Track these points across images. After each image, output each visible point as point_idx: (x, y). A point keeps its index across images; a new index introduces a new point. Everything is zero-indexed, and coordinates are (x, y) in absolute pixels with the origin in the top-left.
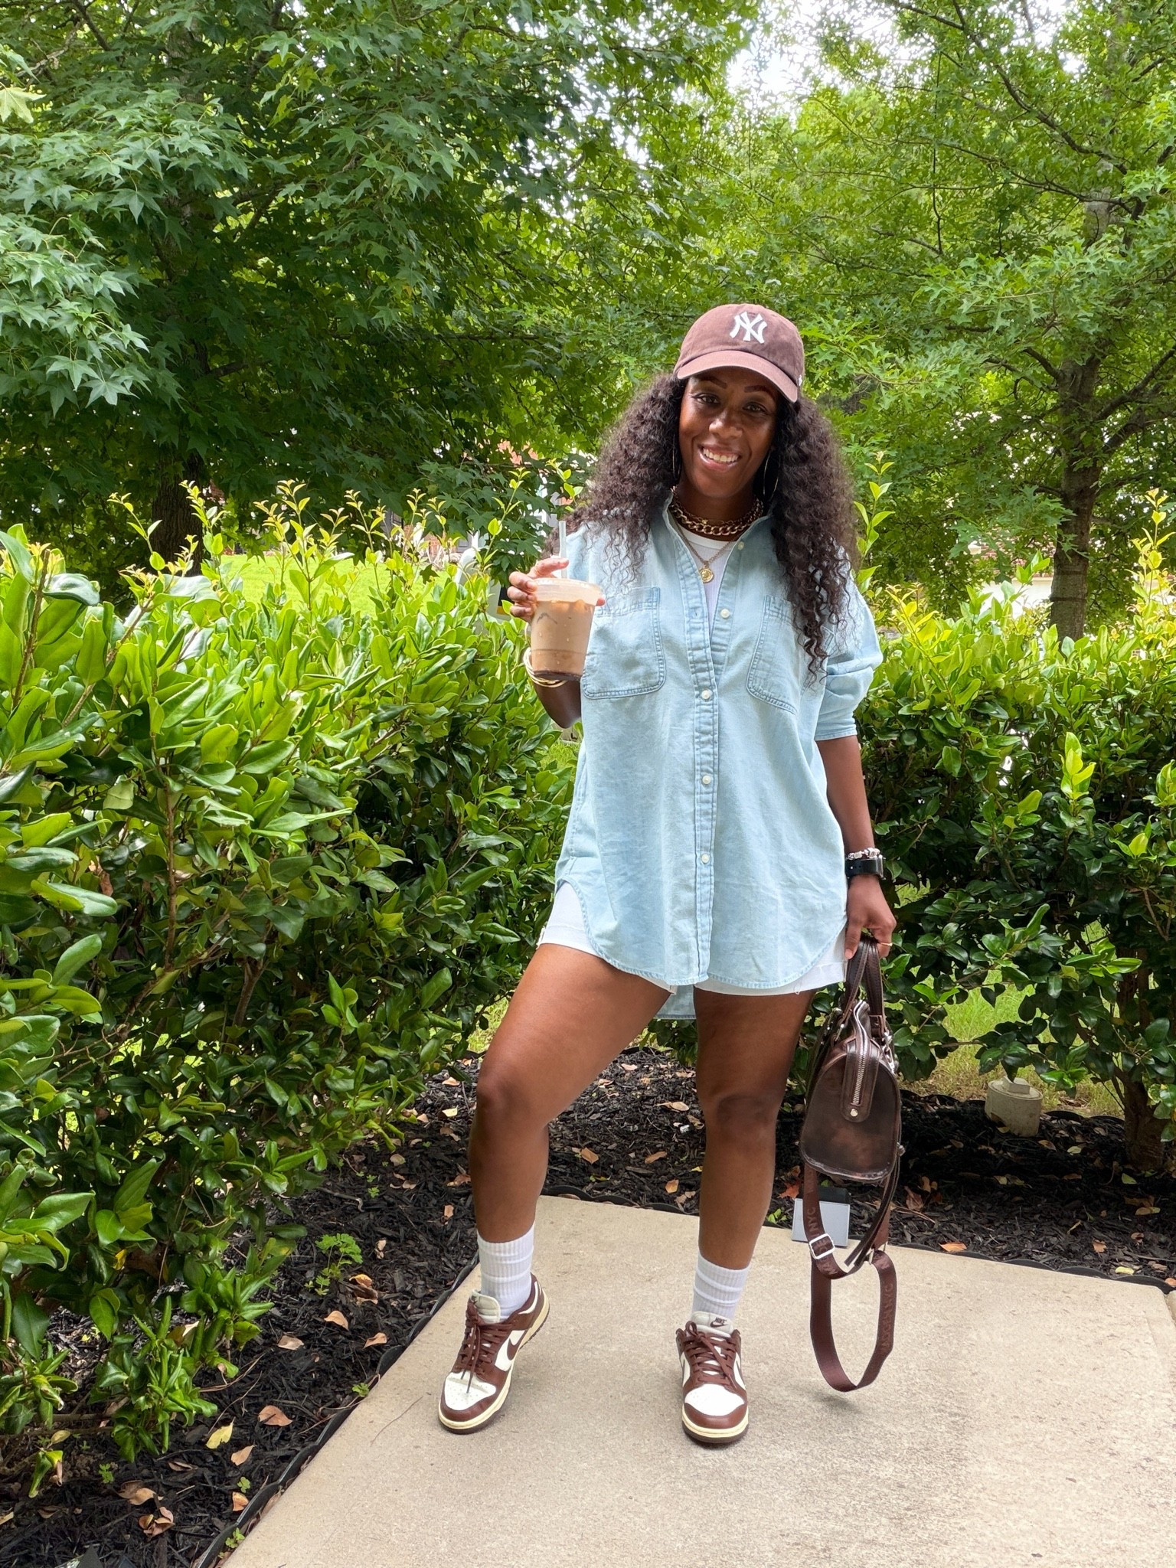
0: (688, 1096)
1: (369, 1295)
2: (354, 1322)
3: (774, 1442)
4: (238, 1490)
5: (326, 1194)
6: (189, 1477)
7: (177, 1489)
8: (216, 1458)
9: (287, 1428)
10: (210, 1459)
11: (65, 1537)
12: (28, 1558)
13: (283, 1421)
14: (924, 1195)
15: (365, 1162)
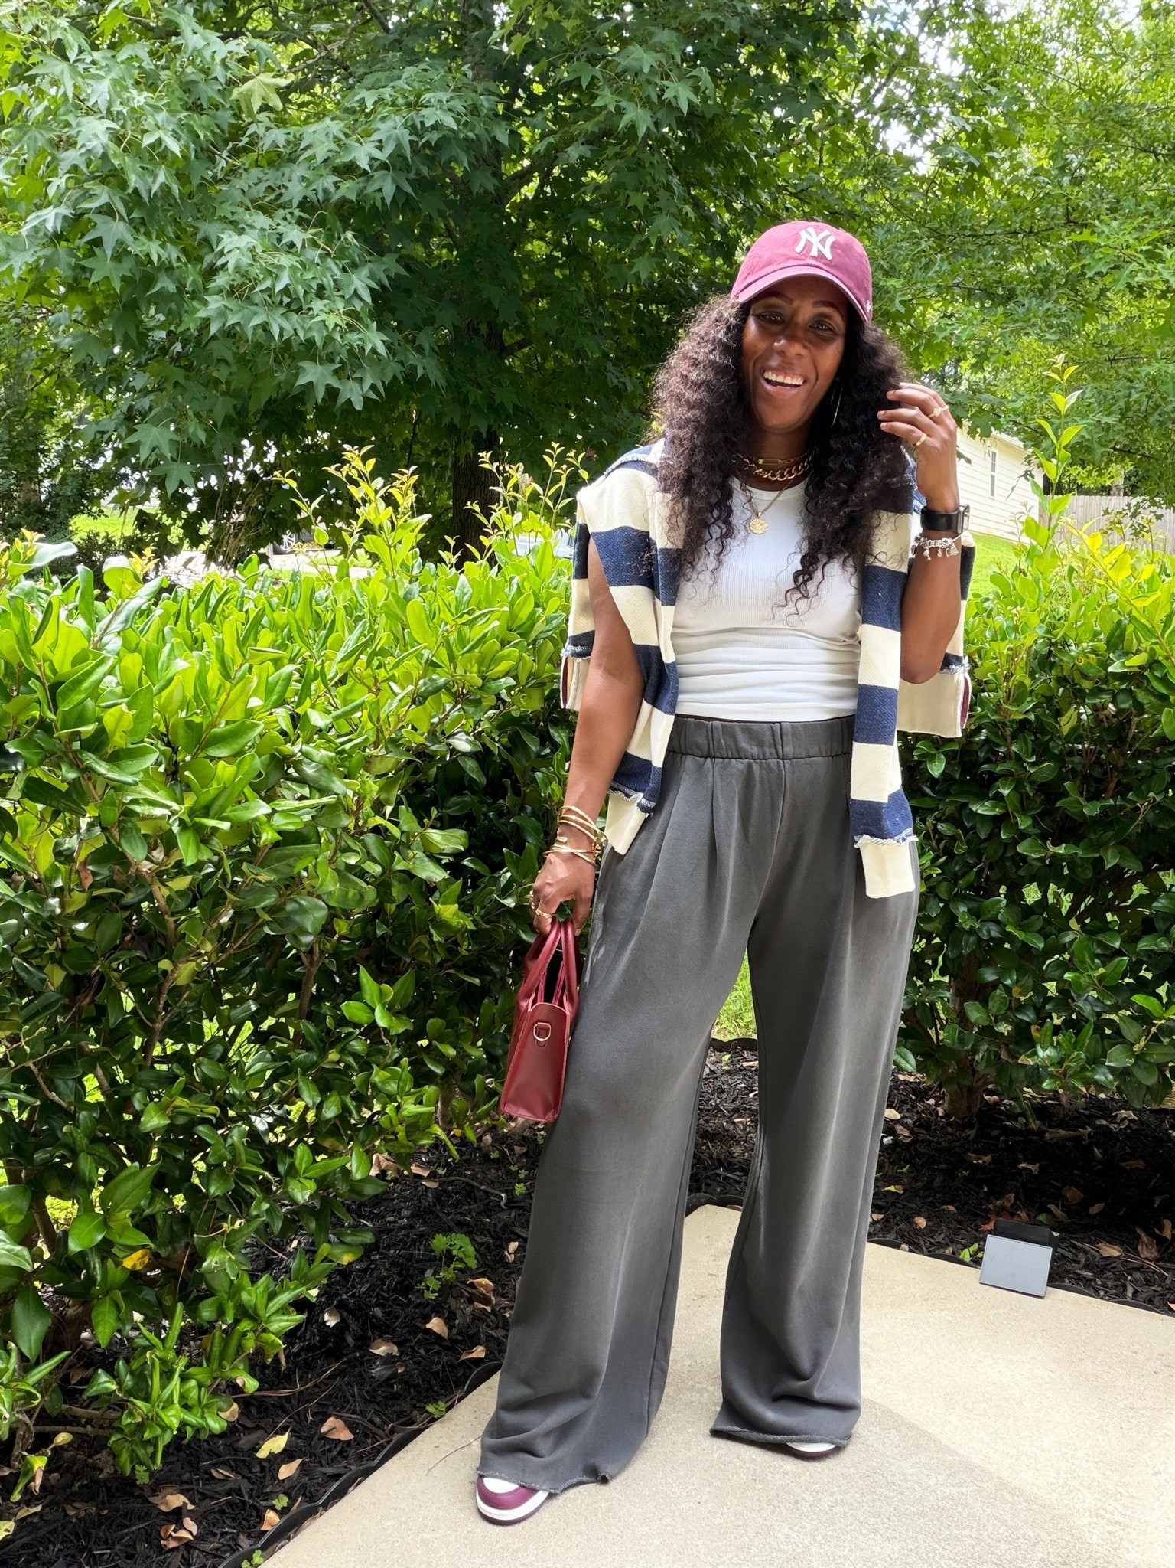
0: (903, 1102)
1: (486, 1301)
2: (454, 1331)
3: (876, 1531)
4: (273, 1508)
5: (473, 1187)
6: (229, 1486)
7: (213, 1498)
8: (263, 1468)
9: (348, 1443)
10: (257, 1469)
11: (79, 1540)
12: (36, 1557)
13: (346, 1435)
14: (1161, 1241)
15: (526, 1154)
